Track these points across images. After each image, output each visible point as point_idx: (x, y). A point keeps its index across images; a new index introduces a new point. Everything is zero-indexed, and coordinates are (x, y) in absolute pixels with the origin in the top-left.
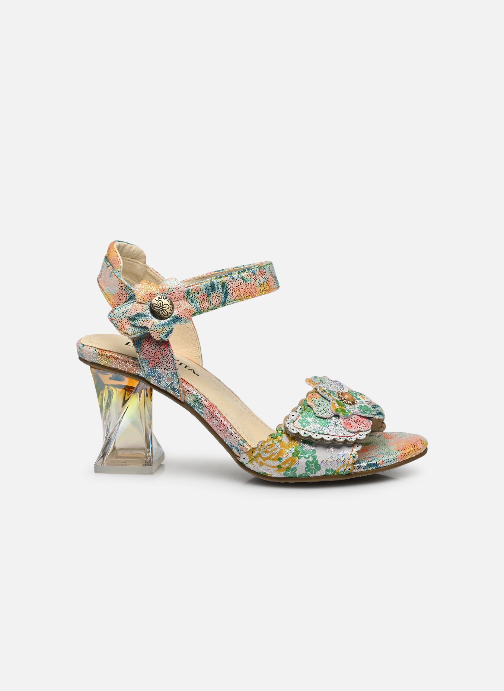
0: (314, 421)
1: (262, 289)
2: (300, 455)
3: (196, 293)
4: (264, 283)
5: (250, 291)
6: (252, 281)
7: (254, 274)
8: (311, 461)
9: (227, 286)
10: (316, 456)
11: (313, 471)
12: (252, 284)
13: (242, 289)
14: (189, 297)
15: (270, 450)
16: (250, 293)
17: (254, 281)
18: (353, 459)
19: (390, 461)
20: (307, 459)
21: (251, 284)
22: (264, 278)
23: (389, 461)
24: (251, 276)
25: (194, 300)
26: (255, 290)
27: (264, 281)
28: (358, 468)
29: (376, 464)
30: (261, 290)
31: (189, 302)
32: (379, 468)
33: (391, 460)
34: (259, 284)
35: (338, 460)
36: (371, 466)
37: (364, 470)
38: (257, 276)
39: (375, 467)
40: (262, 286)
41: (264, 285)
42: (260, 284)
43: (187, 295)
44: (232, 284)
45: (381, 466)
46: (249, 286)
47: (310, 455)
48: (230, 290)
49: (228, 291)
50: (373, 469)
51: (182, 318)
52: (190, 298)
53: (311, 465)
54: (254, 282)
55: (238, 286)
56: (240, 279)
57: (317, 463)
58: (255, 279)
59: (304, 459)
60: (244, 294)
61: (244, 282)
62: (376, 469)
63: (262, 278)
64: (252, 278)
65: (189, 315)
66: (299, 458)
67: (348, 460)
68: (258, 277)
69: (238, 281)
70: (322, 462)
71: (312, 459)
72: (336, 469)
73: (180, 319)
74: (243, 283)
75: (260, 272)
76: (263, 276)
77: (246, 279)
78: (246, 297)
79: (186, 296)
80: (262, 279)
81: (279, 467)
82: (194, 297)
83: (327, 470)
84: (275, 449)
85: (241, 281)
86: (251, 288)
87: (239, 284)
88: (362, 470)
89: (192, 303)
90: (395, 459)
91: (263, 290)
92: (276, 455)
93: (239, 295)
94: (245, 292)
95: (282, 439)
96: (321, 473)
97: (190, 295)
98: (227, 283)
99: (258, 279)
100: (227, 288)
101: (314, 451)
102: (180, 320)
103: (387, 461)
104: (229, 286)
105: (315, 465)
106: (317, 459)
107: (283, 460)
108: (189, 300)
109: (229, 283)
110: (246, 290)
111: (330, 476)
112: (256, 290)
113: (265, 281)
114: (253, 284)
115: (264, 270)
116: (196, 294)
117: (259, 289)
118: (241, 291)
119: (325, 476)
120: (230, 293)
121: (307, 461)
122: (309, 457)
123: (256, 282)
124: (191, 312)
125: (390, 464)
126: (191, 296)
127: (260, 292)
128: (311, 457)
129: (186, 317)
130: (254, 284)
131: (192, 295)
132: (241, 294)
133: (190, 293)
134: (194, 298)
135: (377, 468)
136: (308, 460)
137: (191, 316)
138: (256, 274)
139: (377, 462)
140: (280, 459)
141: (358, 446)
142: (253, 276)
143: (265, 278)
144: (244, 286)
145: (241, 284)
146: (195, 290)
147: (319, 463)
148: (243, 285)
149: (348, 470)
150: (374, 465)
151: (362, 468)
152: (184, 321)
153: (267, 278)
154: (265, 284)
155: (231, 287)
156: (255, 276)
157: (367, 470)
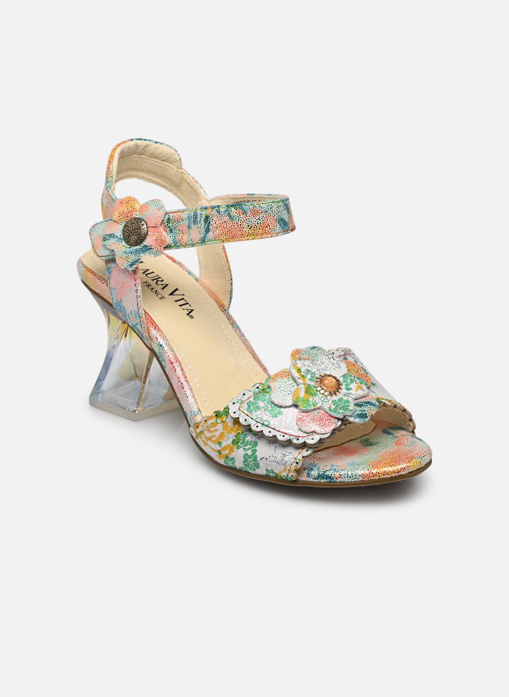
0: (265, 407)
1: (251, 232)
2: (239, 444)
3: (177, 222)
4: (255, 225)
5: (235, 232)
6: (240, 220)
7: (245, 212)
8: (249, 455)
9: (210, 221)
10: (256, 450)
11: (251, 467)
12: (239, 223)
13: (225, 228)
14: (168, 225)
15: (212, 429)
16: (233, 235)
17: (243, 220)
18: (296, 466)
19: (350, 477)
20: (245, 451)
21: (237, 224)
22: (257, 219)
23: (348, 477)
24: (240, 214)
25: (174, 230)
26: (240, 232)
27: (256, 223)
28: (307, 477)
29: (331, 476)
30: (249, 233)
31: (168, 231)
32: (335, 482)
33: (351, 475)
34: (248, 226)
35: (279, 462)
36: (323, 477)
37: (314, 481)
38: (247, 215)
39: (328, 480)
40: (251, 228)
41: (254, 228)
42: (250, 226)
43: (167, 222)
44: (216, 220)
45: (337, 480)
46: (234, 226)
47: (250, 447)
48: (212, 226)
49: (210, 227)
50: (326, 482)
51: (151, 249)
52: (169, 227)
53: (249, 460)
54: (242, 222)
55: (223, 223)
56: (226, 215)
57: (255, 459)
58: (245, 219)
59: (243, 450)
60: (226, 234)
61: (231, 219)
62: (330, 482)
63: (254, 218)
64: (241, 216)
65: (160, 246)
66: (238, 448)
67: (290, 464)
68: (249, 217)
69: (224, 217)
70: (261, 459)
71: (251, 453)
72: (277, 472)
73: (149, 249)
74: (228, 221)
75: (253, 211)
76: (256, 216)
77: (234, 216)
78: (227, 238)
79: (165, 223)
80: (255, 220)
81: (219, 452)
82: (174, 226)
83: (267, 470)
84: (217, 430)
85: (227, 218)
86: (237, 229)
87: (224, 221)
88: (311, 480)
89: (170, 234)
90: (357, 475)
91: (252, 234)
92: (217, 437)
93: (220, 235)
94: (228, 232)
95: (226, 420)
96: (261, 471)
97: (170, 223)
98: (210, 217)
99: (249, 219)
100: (210, 223)
101: (256, 444)
102: (150, 251)
103: (346, 475)
104: (212, 221)
105: (253, 461)
106: (257, 454)
107: (223, 446)
108: (168, 229)
109: (213, 218)
110: (229, 230)
111: (272, 478)
112: (242, 232)
113: (259, 223)
114: (240, 225)
115: (260, 209)
116: (177, 224)
117: (247, 231)
118: (224, 230)
119: (266, 476)
120: (211, 230)
121: (245, 454)
122: (248, 449)
123: (244, 223)
124: (163, 244)
125: (350, 481)
126: (171, 225)
127: (247, 236)
128: (250, 450)
129: (157, 248)
130: (242, 225)
131: (173, 224)
132: (223, 234)
133: (170, 220)
134: (174, 228)
135: (332, 482)
136: (247, 452)
137: (163, 249)
138: (247, 213)
139: (331, 475)
140: (220, 443)
141: (307, 451)
142: (242, 215)
143: (260, 220)
144: (228, 225)
145: (226, 221)
146: (176, 219)
147: (258, 459)
148: (227, 223)
149: (290, 476)
150: (328, 477)
151: (311, 477)
152: (153, 253)
153: (261, 220)
154: (257, 227)
155: (215, 223)
156: (245, 215)
157: (318, 481)
